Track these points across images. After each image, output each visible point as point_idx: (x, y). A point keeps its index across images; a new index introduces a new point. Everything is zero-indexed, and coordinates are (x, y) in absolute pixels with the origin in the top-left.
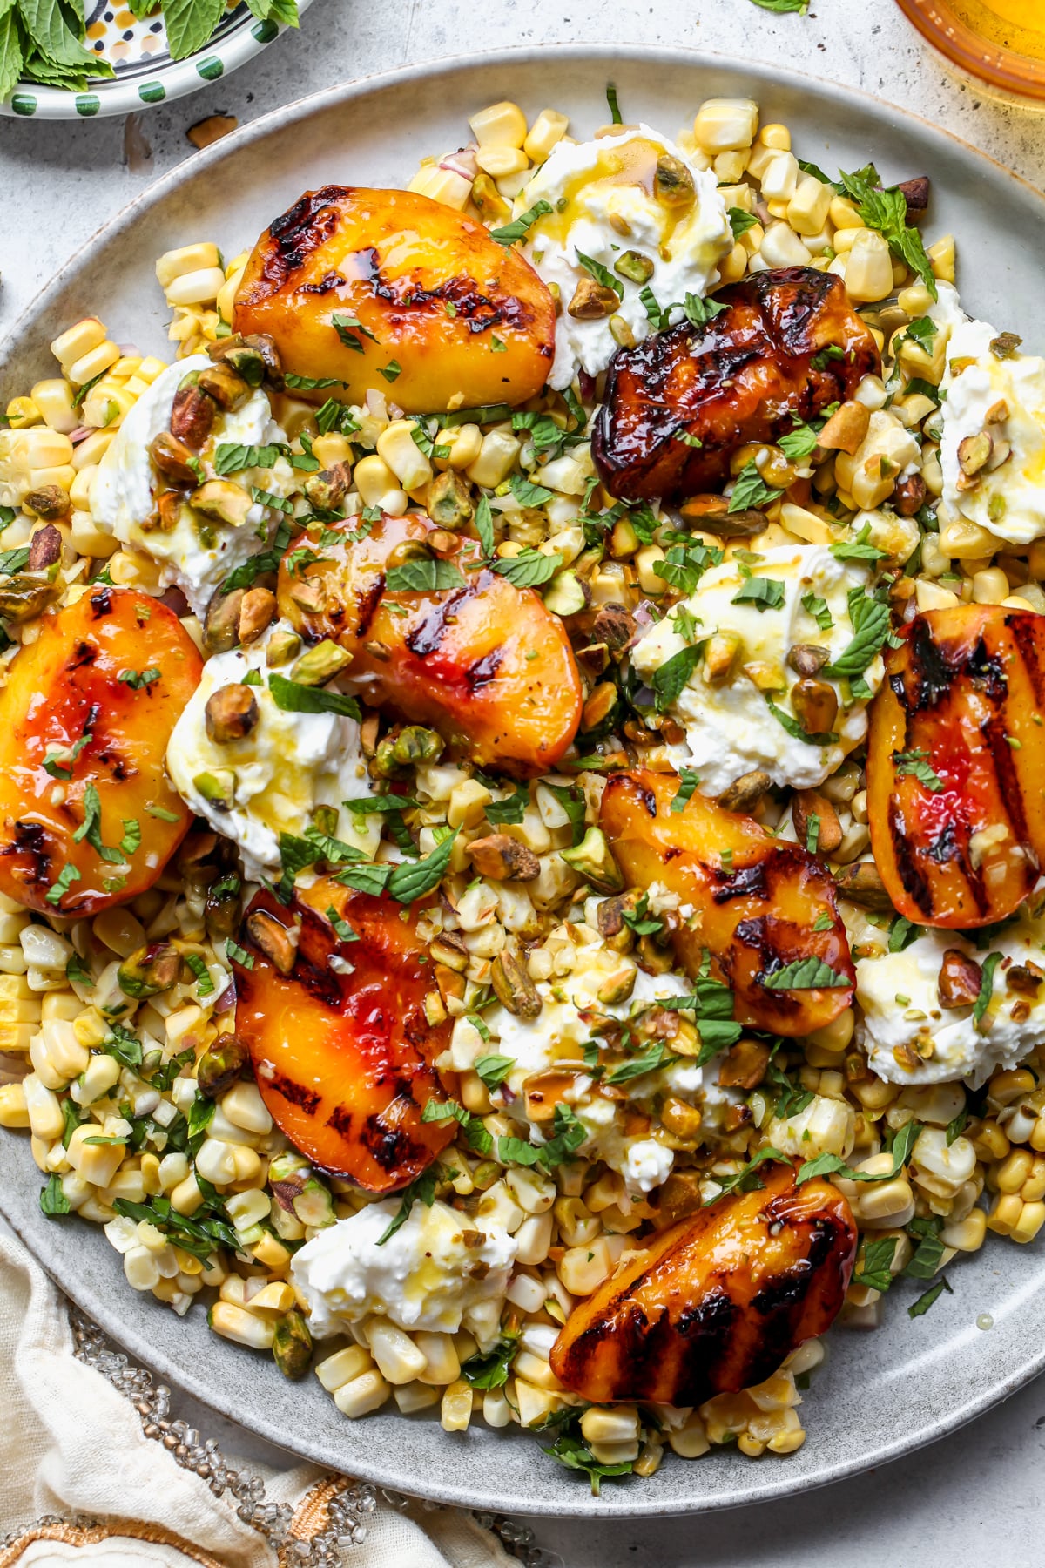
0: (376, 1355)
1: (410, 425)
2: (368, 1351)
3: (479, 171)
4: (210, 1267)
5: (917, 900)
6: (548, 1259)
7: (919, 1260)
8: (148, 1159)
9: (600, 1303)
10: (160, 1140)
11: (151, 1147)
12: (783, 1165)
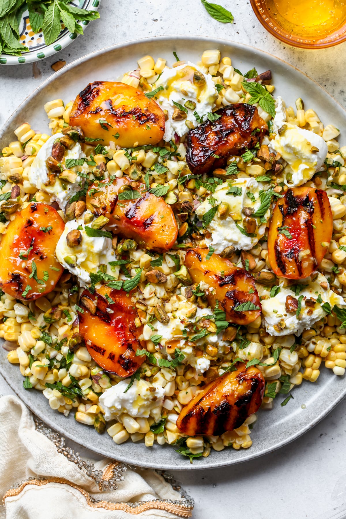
0: (125, 425)
1: (123, 151)
2: (123, 424)
3: (141, 77)
4: (75, 402)
5: (281, 270)
6: (174, 394)
7: (284, 388)
8: (55, 371)
9: (190, 406)
10: (58, 365)
11: (55, 367)
12: (242, 363)
